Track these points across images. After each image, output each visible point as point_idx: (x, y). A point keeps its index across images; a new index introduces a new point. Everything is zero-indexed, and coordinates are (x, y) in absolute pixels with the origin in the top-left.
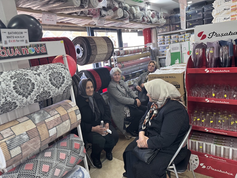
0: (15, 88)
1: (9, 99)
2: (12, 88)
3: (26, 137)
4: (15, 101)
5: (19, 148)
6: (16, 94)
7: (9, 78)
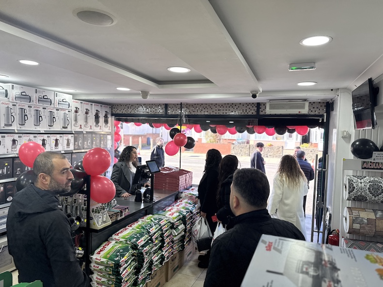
0: (369, 189)
1: (363, 194)
2: (367, 188)
3: (366, 221)
4: (367, 196)
5: (359, 225)
6: (368, 192)
7: (368, 182)
